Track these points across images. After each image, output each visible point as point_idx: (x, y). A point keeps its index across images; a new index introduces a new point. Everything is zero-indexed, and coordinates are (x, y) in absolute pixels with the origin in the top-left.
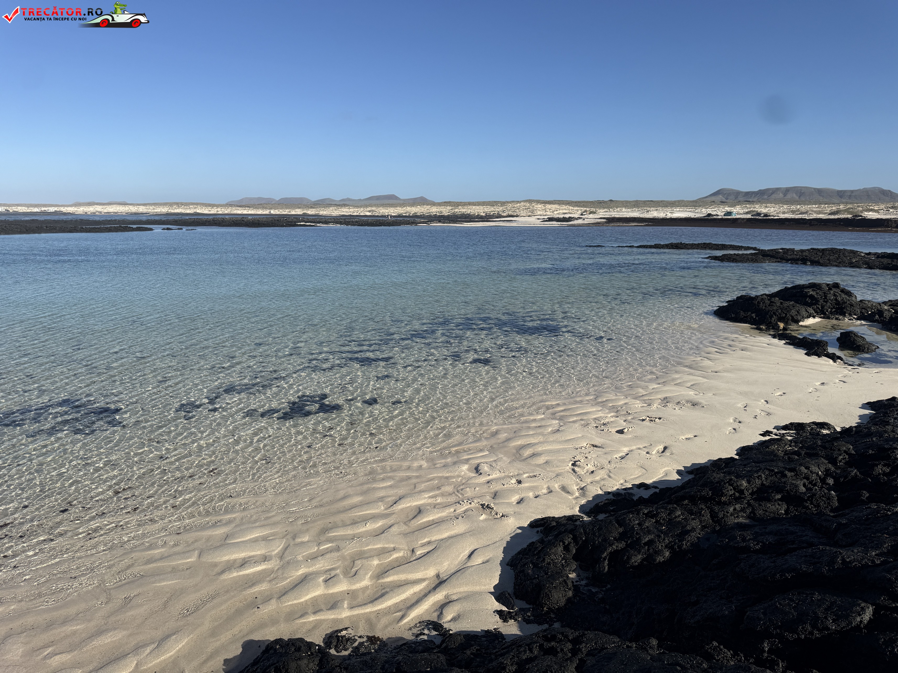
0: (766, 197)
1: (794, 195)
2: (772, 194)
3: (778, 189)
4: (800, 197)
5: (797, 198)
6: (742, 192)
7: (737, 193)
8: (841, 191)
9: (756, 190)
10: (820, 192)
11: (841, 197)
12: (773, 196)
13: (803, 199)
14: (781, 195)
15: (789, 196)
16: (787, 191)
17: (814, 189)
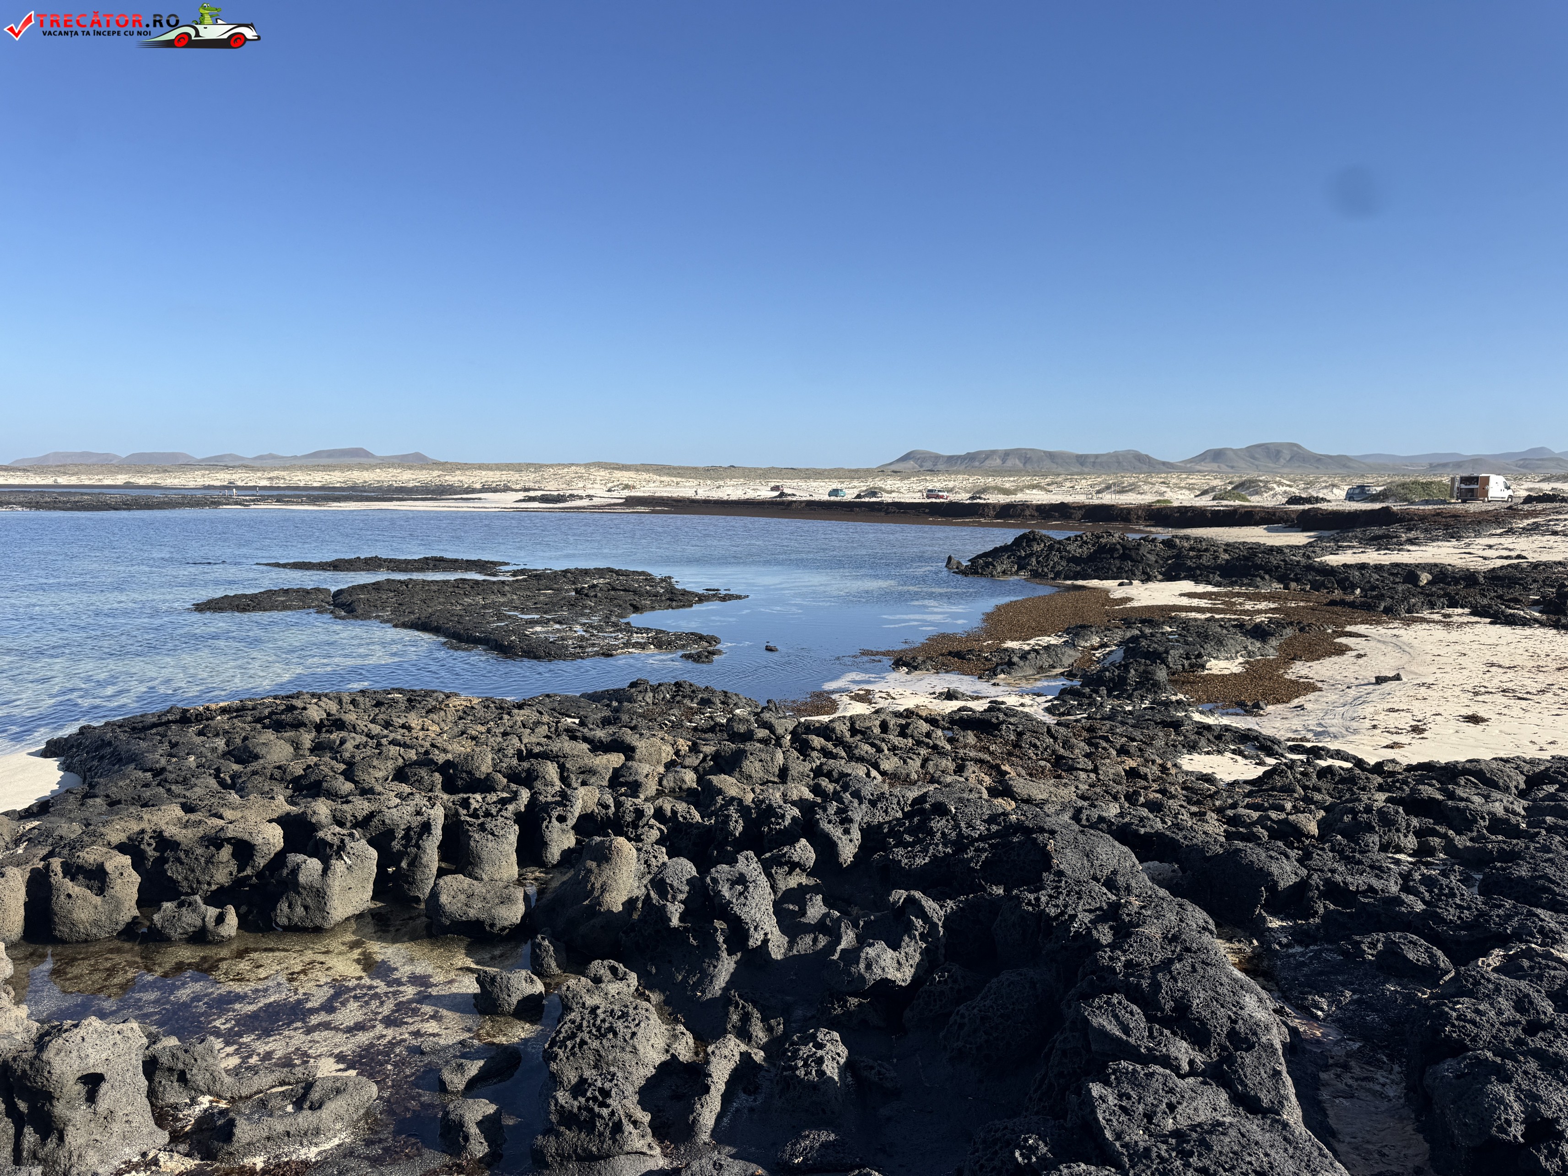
0: (977, 464)
1: (1017, 462)
2: (986, 458)
3: (993, 452)
4: (1025, 464)
5: (1021, 465)
6: (943, 456)
7: (937, 458)
8: (1082, 456)
9: (963, 453)
10: (1052, 456)
11: (1082, 464)
12: (987, 463)
13: (1029, 467)
14: (998, 461)
15: (1009, 463)
16: (1006, 455)
17: (1045, 452)
